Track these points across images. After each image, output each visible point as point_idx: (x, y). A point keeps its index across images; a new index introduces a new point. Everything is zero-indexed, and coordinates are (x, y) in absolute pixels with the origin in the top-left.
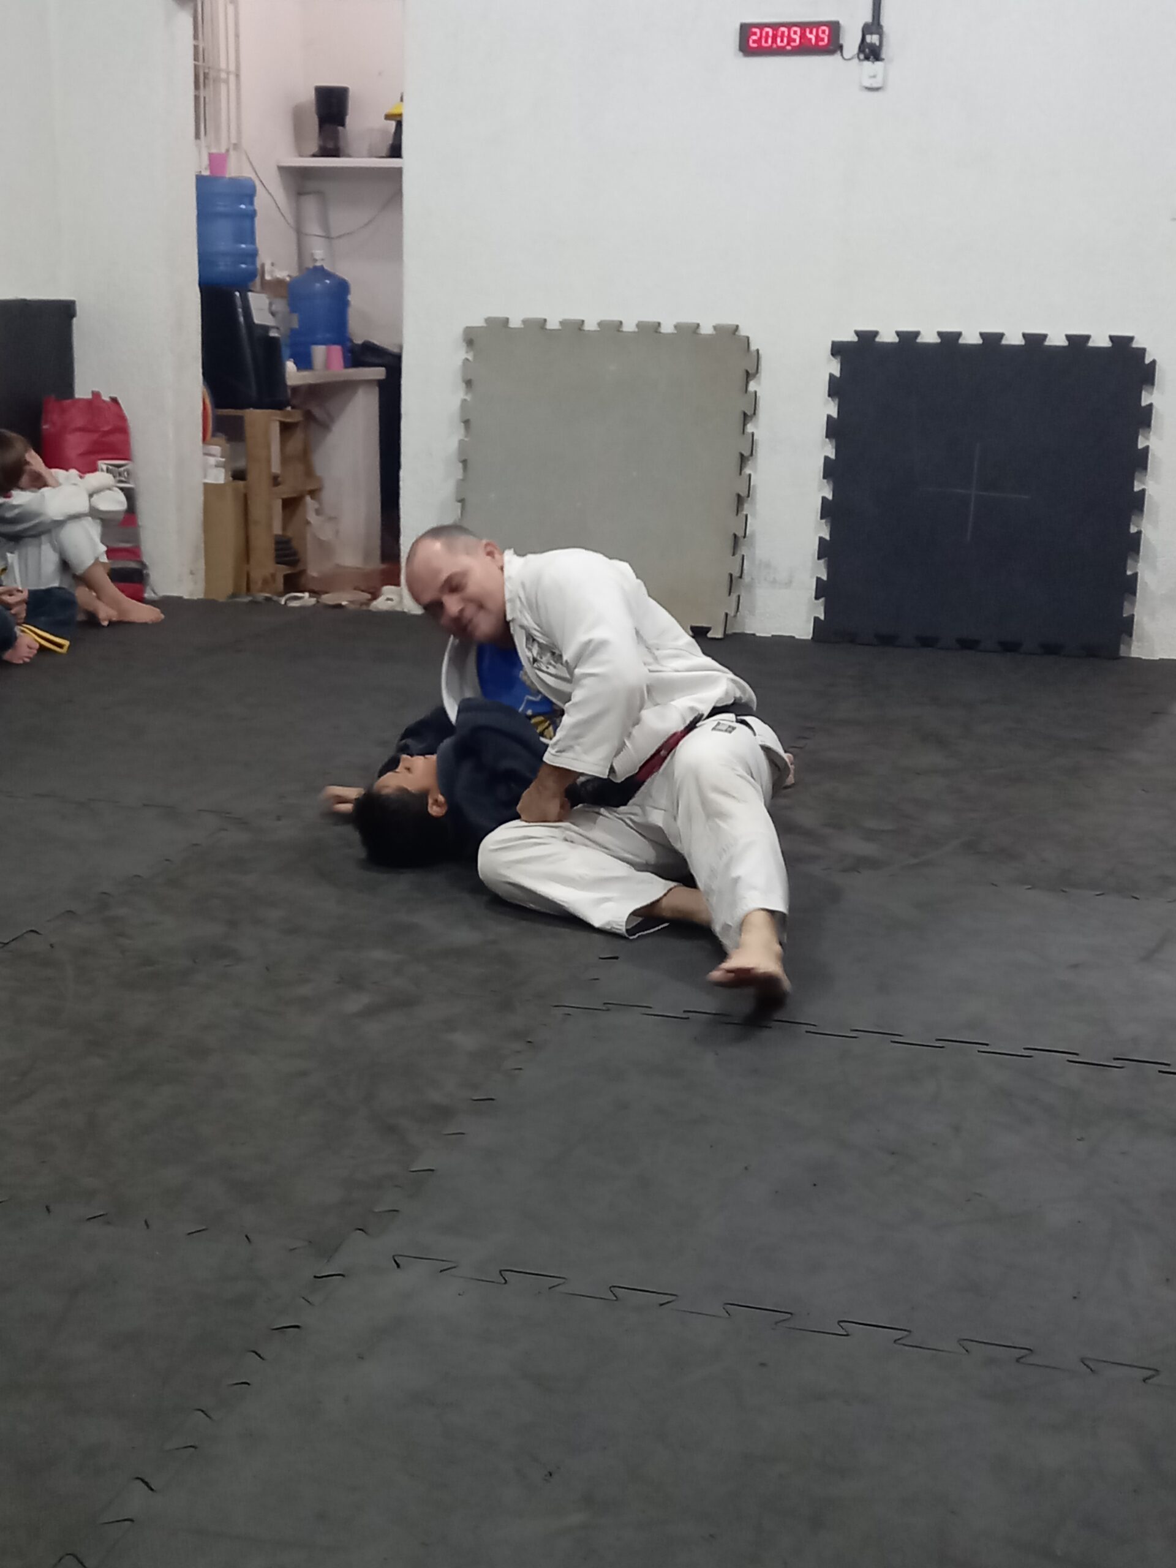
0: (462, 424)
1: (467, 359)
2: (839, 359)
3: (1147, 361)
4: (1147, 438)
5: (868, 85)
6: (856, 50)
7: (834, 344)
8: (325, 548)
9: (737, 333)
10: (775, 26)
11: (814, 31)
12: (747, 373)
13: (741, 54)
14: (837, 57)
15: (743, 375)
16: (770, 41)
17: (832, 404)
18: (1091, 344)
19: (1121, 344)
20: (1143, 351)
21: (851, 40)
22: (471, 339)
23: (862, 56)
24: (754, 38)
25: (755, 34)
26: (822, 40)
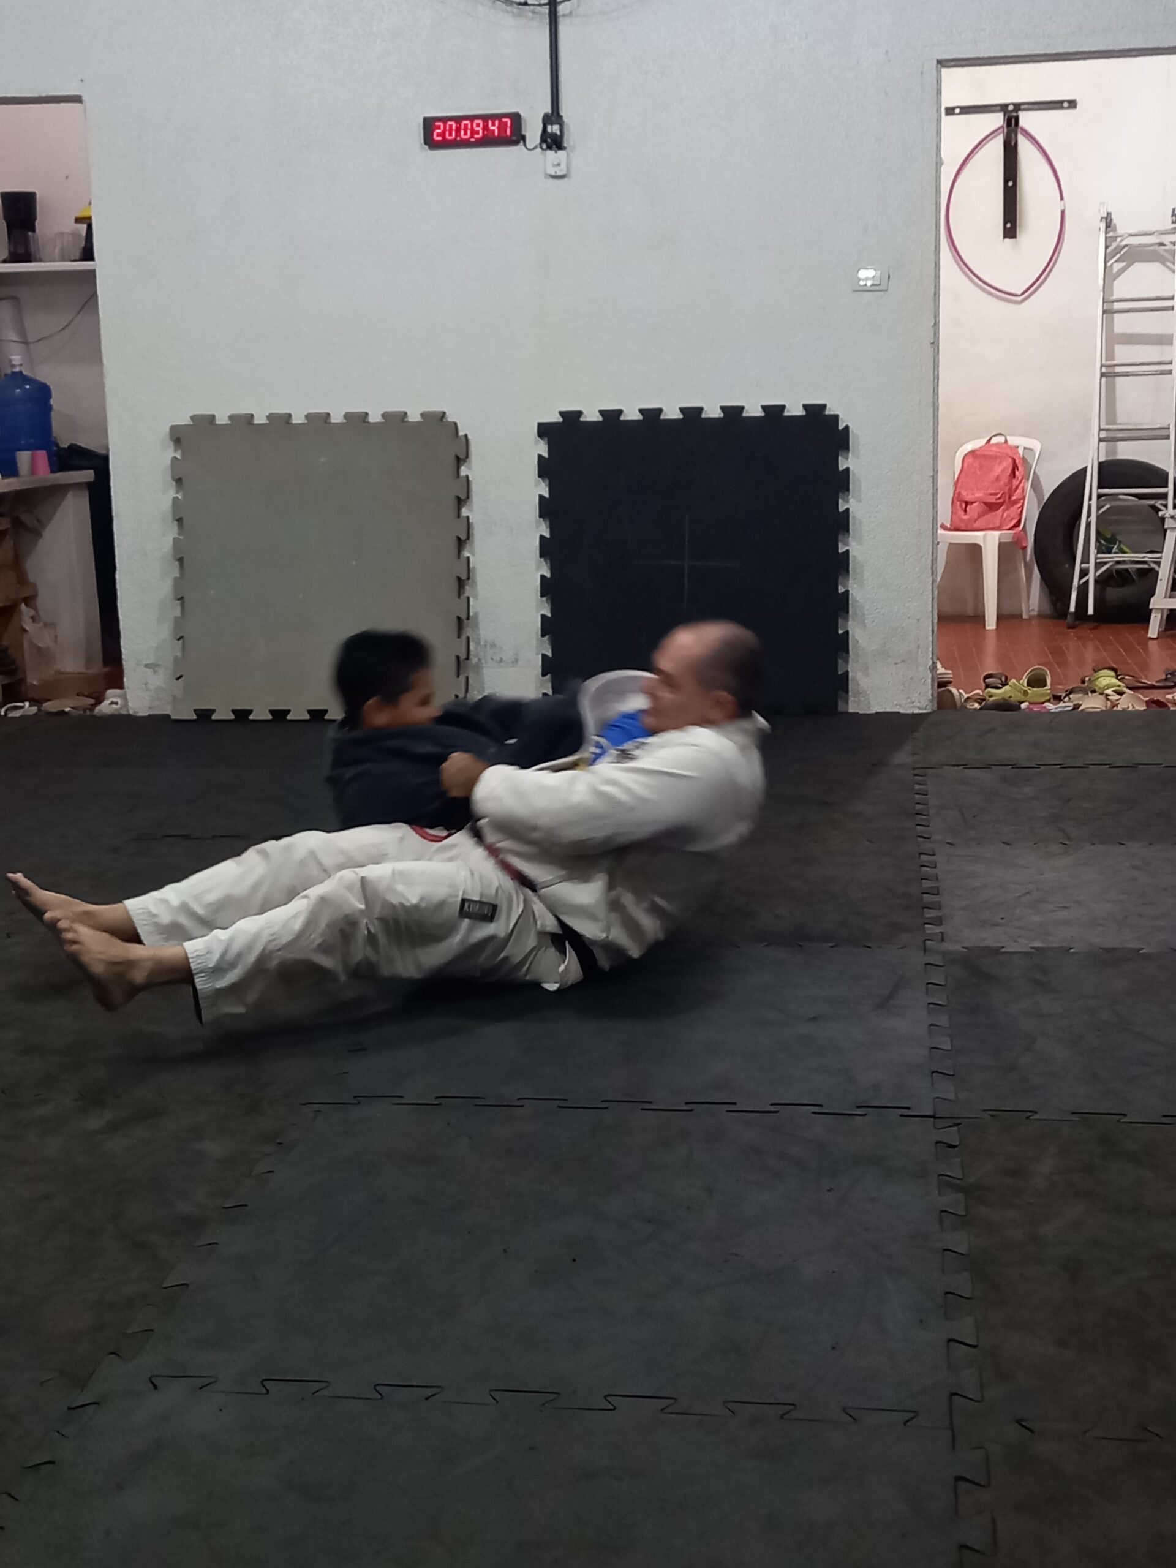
0: (176, 522)
1: (176, 458)
2: (546, 439)
3: (841, 427)
4: (847, 501)
5: (553, 173)
6: (538, 141)
7: (541, 426)
8: (44, 655)
9: (444, 420)
10: (458, 119)
11: (497, 123)
12: (458, 459)
13: (427, 147)
14: (521, 146)
15: (453, 460)
16: (454, 133)
17: (543, 484)
18: (786, 414)
19: (815, 412)
20: (836, 417)
21: (533, 131)
22: (177, 436)
23: (544, 146)
24: (438, 132)
25: (439, 127)
26: (505, 131)
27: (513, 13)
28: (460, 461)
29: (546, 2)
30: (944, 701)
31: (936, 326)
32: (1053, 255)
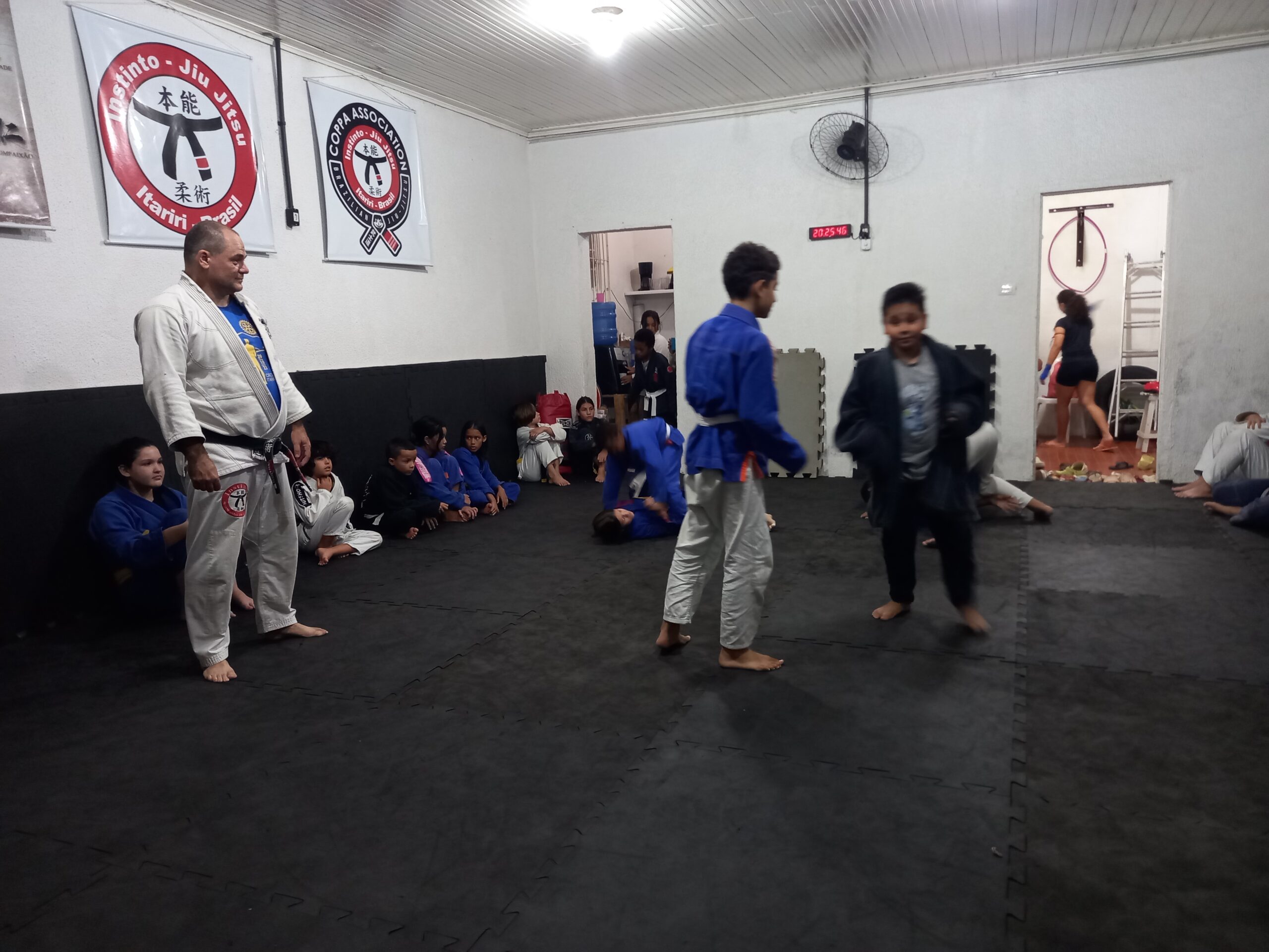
3: (992, 354)
4: (994, 387)
5: (864, 248)
6: (858, 235)
7: (855, 354)
9: (814, 351)
10: (824, 228)
11: (840, 229)
13: (810, 240)
14: (851, 238)
15: (817, 369)
16: (822, 234)
18: (966, 349)
19: (980, 348)
20: (989, 351)
21: (856, 231)
23: (861, 237)
24: (816, 233)
25: (815, 231)
26: (844, 232)
27: (849, 183)
28: (821, 369)
29: (863, 177)
30: (1038, 476)
31: (1038, 309)
32: (1101, 273)
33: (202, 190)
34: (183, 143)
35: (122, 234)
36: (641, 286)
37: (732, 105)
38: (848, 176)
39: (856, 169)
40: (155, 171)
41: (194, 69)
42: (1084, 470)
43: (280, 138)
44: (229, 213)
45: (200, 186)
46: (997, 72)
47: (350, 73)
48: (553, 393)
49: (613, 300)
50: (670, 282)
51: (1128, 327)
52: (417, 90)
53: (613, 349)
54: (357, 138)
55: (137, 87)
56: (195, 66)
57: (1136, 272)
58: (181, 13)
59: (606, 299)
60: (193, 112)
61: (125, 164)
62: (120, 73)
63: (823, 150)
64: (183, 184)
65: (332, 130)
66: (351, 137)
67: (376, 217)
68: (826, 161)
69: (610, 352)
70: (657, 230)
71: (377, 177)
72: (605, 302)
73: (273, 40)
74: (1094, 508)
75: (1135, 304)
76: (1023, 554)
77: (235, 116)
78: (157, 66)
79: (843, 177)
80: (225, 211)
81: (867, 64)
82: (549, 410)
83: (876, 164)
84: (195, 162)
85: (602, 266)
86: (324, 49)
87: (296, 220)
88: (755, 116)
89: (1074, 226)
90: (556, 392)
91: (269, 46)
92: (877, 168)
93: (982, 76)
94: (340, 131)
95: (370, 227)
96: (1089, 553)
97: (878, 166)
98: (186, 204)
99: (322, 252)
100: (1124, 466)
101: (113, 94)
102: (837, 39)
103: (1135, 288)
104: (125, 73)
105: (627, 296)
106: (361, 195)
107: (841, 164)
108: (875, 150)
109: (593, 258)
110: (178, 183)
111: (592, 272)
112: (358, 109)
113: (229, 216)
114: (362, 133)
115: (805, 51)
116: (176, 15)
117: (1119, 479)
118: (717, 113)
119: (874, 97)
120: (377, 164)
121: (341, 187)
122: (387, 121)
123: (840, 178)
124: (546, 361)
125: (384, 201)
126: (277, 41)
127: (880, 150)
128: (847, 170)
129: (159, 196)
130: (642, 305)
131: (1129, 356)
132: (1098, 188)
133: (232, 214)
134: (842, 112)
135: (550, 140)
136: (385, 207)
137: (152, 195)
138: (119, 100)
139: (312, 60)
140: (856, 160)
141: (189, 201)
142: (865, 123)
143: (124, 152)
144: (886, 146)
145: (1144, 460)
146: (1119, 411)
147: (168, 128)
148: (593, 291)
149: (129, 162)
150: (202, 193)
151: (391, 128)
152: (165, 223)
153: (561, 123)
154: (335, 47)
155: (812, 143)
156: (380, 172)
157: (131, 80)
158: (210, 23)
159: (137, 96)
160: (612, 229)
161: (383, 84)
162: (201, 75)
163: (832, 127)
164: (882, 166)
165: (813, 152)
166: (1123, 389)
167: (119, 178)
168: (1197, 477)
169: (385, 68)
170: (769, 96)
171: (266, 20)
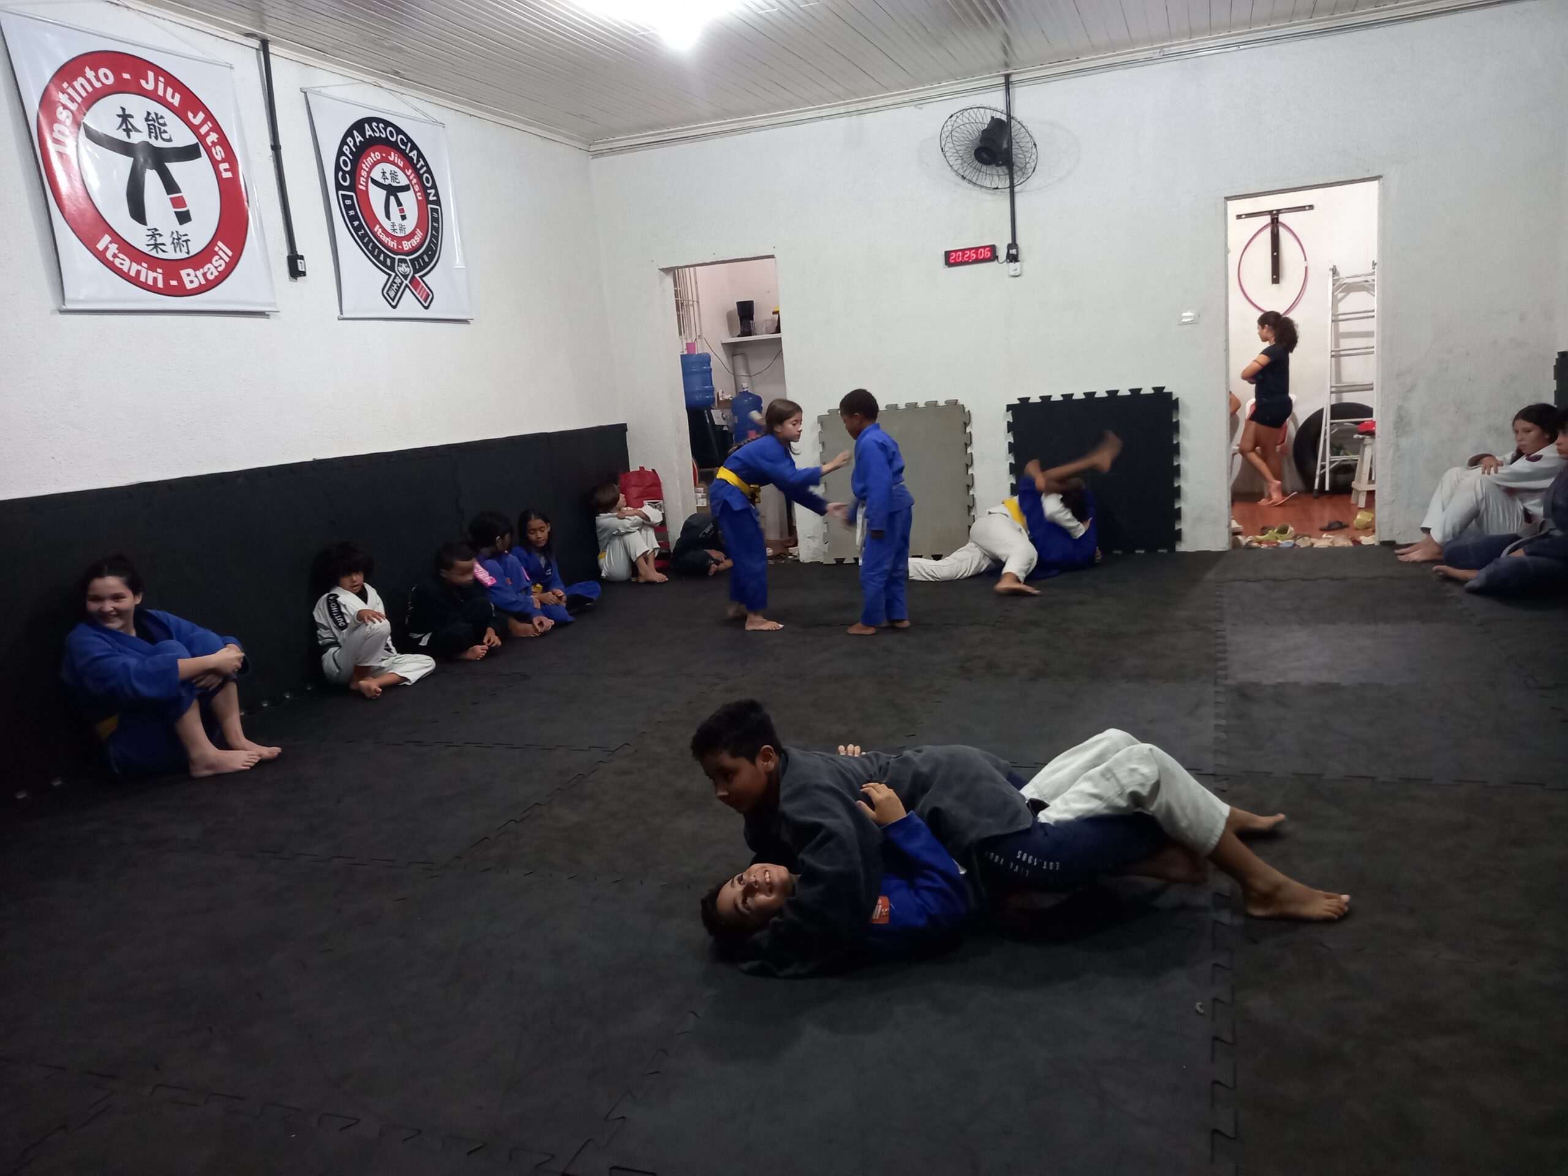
1: (821, 432)
2: (1011, 413)
3: (1174, 399)
4: (1178, 438)
5: (1013, 274)
6: (1005, 258)
7: (1008, 405)
9: (957, 403)
10: (963, 251)
11: (983, 251)
12: (965, 423)
13: (945, 266)
14: (996, 262)
15: (962, 425)
16: (961, 259)
17: (1010, 436)
18: (1142, 392)
19: (1159, 390)
20: (1170, 394)
21: (1002, 253)
22: (821, 422)
23: (1008, 261)
24: (952, 258)
25: (953, 256)
26: (987, 255)
27: (990, 193)
28: (966, 425)
29: (1008, 186)
30: (1236, 544)
31: (1227, 340)
32: (1301, 291)
33: (180, 237)
34: (152, 179)
35: (82, 297)
36: (741, 332)
37: (843, 102)
38: (989, 186)
39: (999, 176)
40: (118, 216)
41: (160, 83)
42: (1290, 533)
43: (275, 167)
44: (216, 264)
45: (177, 232)
46: (1165, 49)
47: (360, 80)
48: (638, 470)
49: (707, 350)
50: (776, 325)
51: (1337, 355)
52: (446, 98)
53: (711, 412)
54: (372, 162)
55: (88, 110)
56: (161, 79)
57: (1343, 287)
58: (137, 12)
59: (699, 350)
60: (163, 139)
61: (77, 207)
62: (64, 92)
63: (958, 155)
64: (156, 230)
65: (340, 153)
66: (364, 161)
67: (401, 261)
68: (961, 167)
69: (706, 415)
70: (757, 261)
71: (399, 209)
72: (696, 353)
73: (259, 42)
74: (1303, 580)
75: (1344, 327)
76: (1219, 640)
77: (216, 141)
78: (111, 81)
79: (982, 187)
80: (212, 263)
81: (1006, 44)
82: (634, 492)
83: (1023, 169)
84: (169, 200)
85: (691, 308)
86: (322, 51)
87: (302, 268)
88: (870, 114)
89: (1267, 234)
90: (642, 468)
91: (255, 50)
92: (1024, 173)
93: (1148, 54)
94: (350, 153)
95: (393, 274)
96: (1299, 636)
97: (1026, 172)
98: (161, 255)
99: (338, 308)
100: (1337, 526)
101: (58, 119)
102: (967, 15)
103: (1343, 307)
104: (70, 91)
105: (722, 344)
106: (380, 234)
107: (980, 171)
108: (1021, 152)
109: (679, 299)
110: (149, 230)
111: (678, 316)
112: (372, 125)
113: (216, 268)
114: (378, 156)
115: (927, 31)
116: (131, 14)
117: (1331, 542)
118: (824, 113)
119: (1016, 85)
120: (400, 195)
121: (355, 225)
122: (410, 139)
123: (979, 189)
124: (627, 430)
125: (410, 240)
126: (265, 43)
127: (1027, 152)
128: (988, 176)
129: (126, 248)
130: (743, 354)
131: (1339, 391)
132: (1293, 188)
133: (220, 265)
134: (978, 106)
135: (618, 154)
136: (411, 247)
137: (116, 246)
138: (66, 126)
139: (311, 66)
140: (998, 165)
141: (163, 251)
142: (1007, 119)
143: (75, 191)
144: (1034, 146)
145: (1361, 517)
146: (1330, 459)
147: (132, 159)
148: (682, 339)
149: (84, 205)
150: (181, 241)
151: (414, 147)
152: (135, 281)
153: (630, 131)
154: (340, 48)
155: (942, 146)
156: (403, 204)
157: (79, 99)
158: (175, 23)
159: (89, 120)
160: (701, 262)
161: (404, 92)
162: (170, 91)
163: (966, 125)
164: (1031, 170)
165: (945, 157)
166: (1333, 432)
167: (73, 227)
168: (1424, 536)
169: (402, 72)
170: (887, 89)
171: (248, 16)
